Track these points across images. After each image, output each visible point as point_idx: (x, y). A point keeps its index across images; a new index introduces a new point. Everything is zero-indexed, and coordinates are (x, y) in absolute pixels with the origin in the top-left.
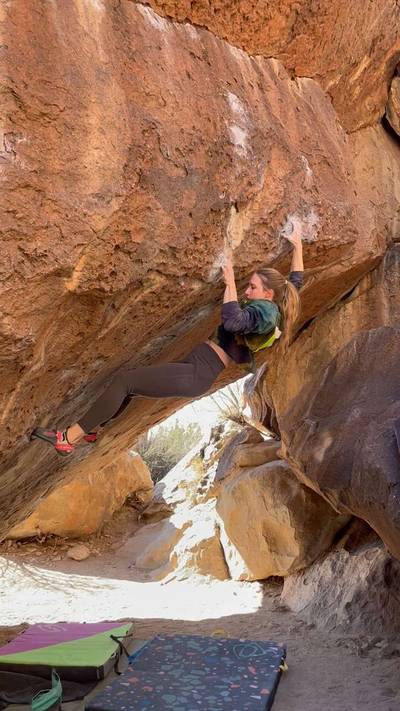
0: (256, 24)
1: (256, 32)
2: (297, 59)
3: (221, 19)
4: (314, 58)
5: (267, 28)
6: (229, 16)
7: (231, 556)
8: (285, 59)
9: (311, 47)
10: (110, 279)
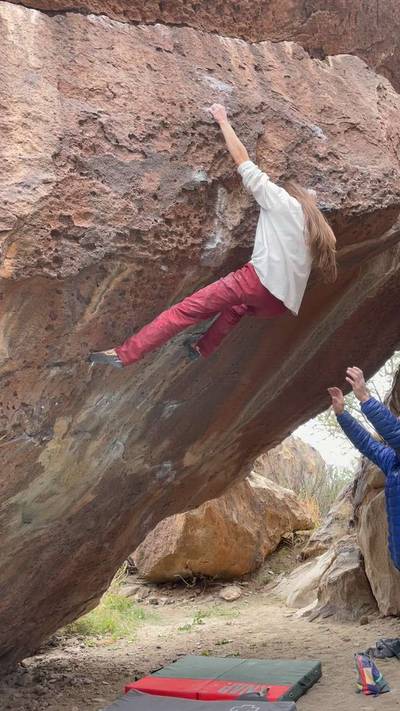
0: (252, 11)
1: (255, 18)
2: (320, 37)
3: (204, 13)
4: (345, 33)
5: (270, 13)
6: (213, 10)
7: (376, 589)
8: (304, 39)
9: (337, 22)
10: (55, 265)
